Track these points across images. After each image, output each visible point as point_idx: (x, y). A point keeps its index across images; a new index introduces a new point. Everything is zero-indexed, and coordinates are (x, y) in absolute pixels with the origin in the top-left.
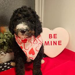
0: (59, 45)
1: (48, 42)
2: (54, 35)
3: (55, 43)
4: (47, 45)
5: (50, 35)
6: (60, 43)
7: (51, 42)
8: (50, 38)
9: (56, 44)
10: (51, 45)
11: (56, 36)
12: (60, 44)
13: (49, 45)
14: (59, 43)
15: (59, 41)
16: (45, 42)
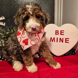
0: (66, 42)
1: (54, 38)
2: (61, 31)
4: (52, 41)
5: (56, 31)
6: (67, 40)
7: (57, 38)
8: (56, 34)
10: (57, 41)
11: (63, 33)
13: (55, 42)
15: (66, 39)
16: (51, 38)
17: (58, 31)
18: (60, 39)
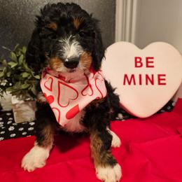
0: (160, 84)
1: (133, 76)
2: (147, 58)
3: (149, 80)
5: (136, 58)
6: (161, 79)
7: (140, 76)
8: (136, 66)
9: (152, 83)
10: (140, 84)
11: (152, 62)
13: (135, 84)
14: (159, 80)
15: (159, 76)
16: (126, 76)
17: (140, 59)
18: (147, 77)
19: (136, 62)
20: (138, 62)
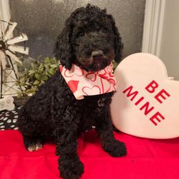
0: (151, 119)
1: (136, 93)
2: (163, 91)
5: (154, 82)
6: (156, 118)
7: (142, 98)
8: (147, 88)
9: (146, 113)
10: (136, 104)
11: (164, 98)
12: (155, 120)
15: (158, 113)
17: (157, 86)
18: (147, 104)
19: (150, 85)
20: (152, 86)
